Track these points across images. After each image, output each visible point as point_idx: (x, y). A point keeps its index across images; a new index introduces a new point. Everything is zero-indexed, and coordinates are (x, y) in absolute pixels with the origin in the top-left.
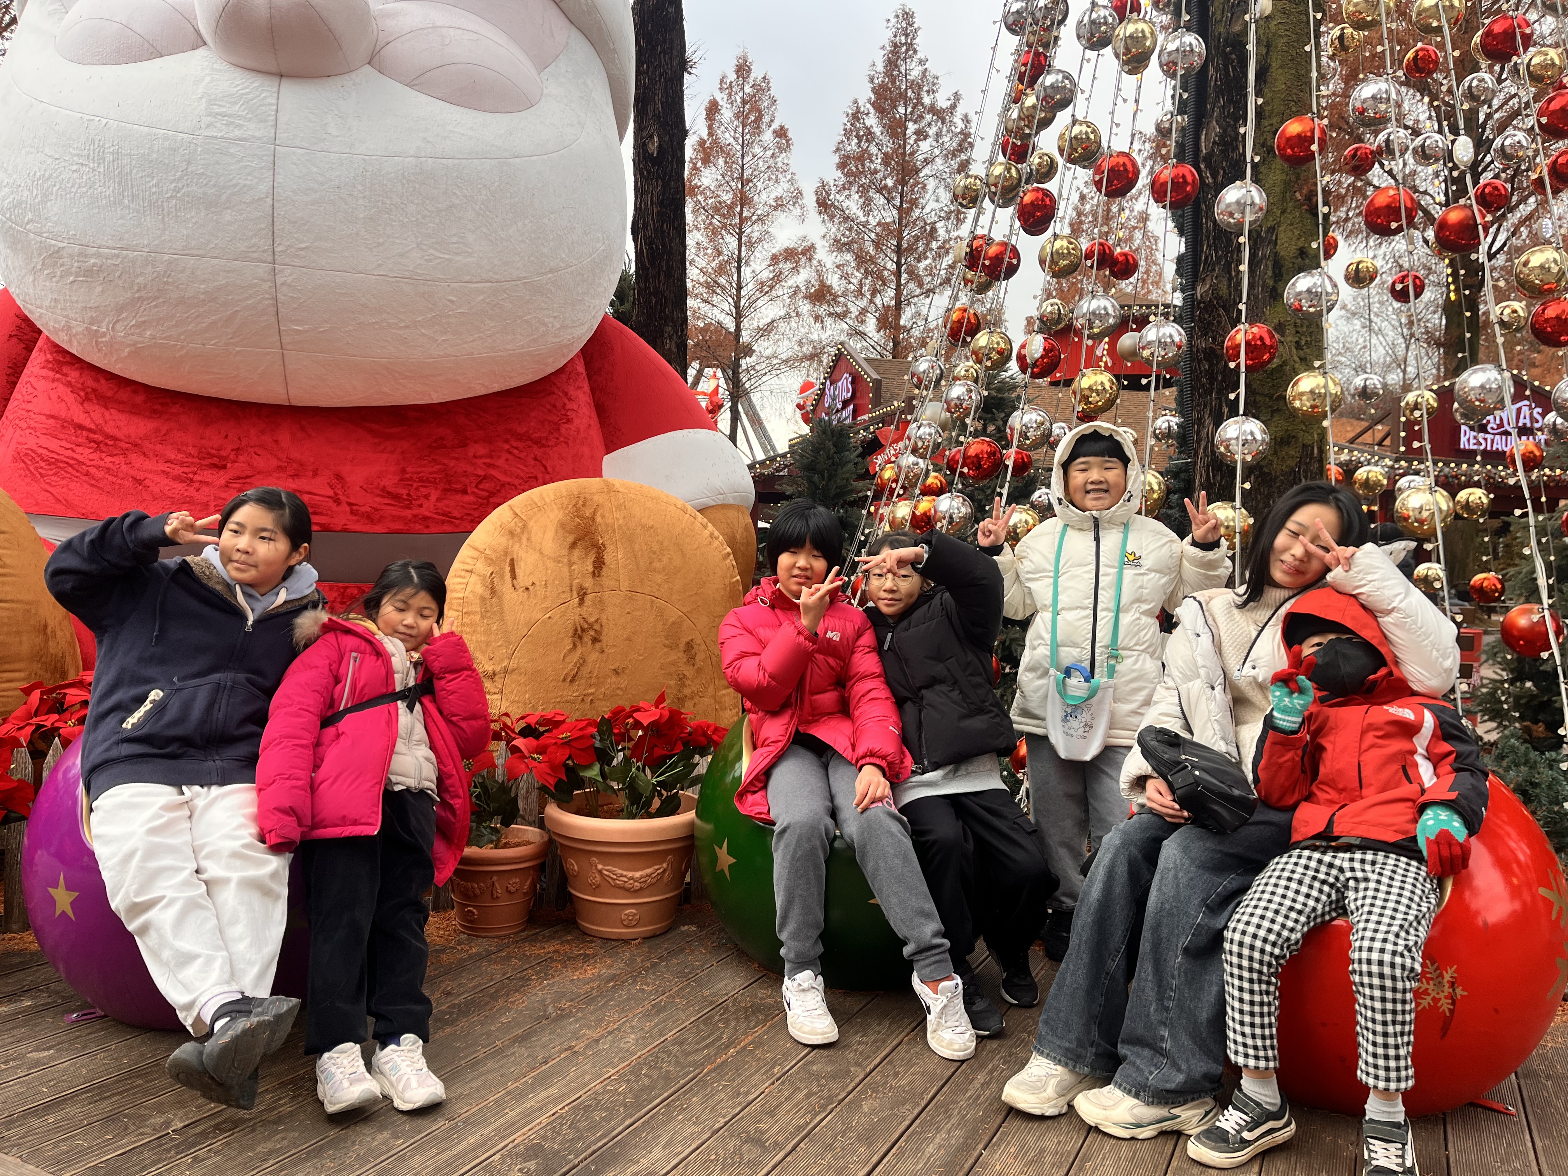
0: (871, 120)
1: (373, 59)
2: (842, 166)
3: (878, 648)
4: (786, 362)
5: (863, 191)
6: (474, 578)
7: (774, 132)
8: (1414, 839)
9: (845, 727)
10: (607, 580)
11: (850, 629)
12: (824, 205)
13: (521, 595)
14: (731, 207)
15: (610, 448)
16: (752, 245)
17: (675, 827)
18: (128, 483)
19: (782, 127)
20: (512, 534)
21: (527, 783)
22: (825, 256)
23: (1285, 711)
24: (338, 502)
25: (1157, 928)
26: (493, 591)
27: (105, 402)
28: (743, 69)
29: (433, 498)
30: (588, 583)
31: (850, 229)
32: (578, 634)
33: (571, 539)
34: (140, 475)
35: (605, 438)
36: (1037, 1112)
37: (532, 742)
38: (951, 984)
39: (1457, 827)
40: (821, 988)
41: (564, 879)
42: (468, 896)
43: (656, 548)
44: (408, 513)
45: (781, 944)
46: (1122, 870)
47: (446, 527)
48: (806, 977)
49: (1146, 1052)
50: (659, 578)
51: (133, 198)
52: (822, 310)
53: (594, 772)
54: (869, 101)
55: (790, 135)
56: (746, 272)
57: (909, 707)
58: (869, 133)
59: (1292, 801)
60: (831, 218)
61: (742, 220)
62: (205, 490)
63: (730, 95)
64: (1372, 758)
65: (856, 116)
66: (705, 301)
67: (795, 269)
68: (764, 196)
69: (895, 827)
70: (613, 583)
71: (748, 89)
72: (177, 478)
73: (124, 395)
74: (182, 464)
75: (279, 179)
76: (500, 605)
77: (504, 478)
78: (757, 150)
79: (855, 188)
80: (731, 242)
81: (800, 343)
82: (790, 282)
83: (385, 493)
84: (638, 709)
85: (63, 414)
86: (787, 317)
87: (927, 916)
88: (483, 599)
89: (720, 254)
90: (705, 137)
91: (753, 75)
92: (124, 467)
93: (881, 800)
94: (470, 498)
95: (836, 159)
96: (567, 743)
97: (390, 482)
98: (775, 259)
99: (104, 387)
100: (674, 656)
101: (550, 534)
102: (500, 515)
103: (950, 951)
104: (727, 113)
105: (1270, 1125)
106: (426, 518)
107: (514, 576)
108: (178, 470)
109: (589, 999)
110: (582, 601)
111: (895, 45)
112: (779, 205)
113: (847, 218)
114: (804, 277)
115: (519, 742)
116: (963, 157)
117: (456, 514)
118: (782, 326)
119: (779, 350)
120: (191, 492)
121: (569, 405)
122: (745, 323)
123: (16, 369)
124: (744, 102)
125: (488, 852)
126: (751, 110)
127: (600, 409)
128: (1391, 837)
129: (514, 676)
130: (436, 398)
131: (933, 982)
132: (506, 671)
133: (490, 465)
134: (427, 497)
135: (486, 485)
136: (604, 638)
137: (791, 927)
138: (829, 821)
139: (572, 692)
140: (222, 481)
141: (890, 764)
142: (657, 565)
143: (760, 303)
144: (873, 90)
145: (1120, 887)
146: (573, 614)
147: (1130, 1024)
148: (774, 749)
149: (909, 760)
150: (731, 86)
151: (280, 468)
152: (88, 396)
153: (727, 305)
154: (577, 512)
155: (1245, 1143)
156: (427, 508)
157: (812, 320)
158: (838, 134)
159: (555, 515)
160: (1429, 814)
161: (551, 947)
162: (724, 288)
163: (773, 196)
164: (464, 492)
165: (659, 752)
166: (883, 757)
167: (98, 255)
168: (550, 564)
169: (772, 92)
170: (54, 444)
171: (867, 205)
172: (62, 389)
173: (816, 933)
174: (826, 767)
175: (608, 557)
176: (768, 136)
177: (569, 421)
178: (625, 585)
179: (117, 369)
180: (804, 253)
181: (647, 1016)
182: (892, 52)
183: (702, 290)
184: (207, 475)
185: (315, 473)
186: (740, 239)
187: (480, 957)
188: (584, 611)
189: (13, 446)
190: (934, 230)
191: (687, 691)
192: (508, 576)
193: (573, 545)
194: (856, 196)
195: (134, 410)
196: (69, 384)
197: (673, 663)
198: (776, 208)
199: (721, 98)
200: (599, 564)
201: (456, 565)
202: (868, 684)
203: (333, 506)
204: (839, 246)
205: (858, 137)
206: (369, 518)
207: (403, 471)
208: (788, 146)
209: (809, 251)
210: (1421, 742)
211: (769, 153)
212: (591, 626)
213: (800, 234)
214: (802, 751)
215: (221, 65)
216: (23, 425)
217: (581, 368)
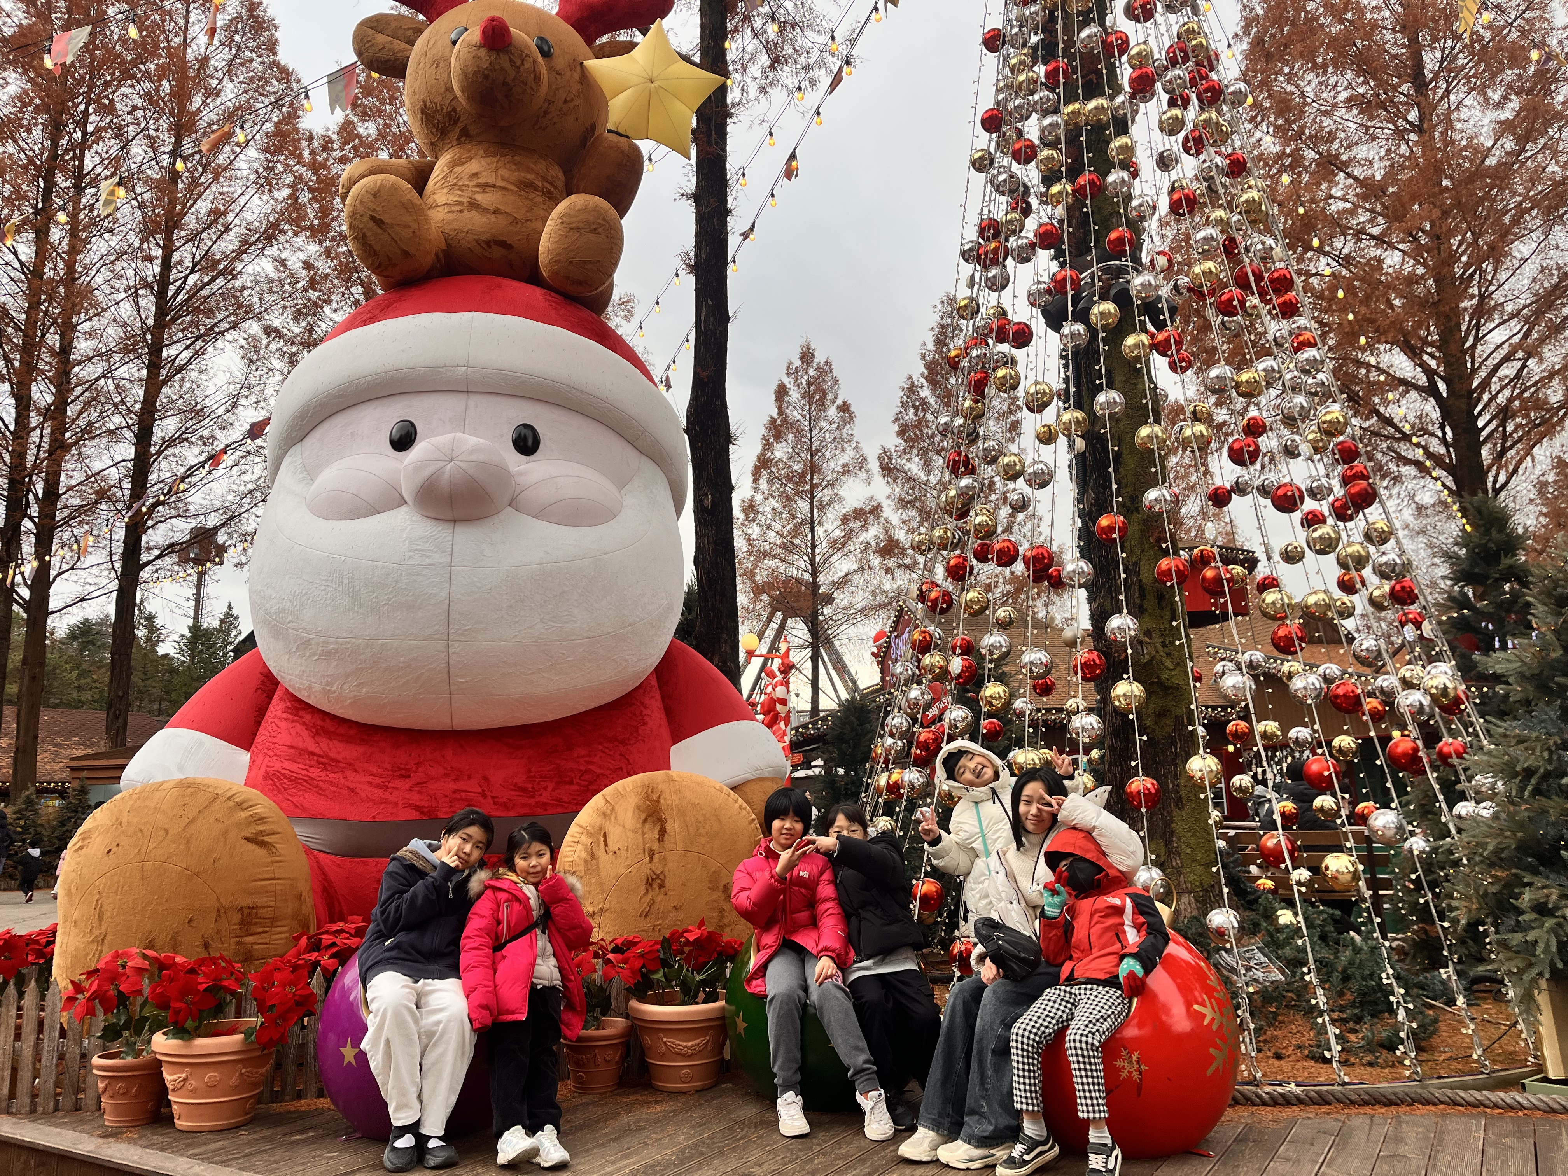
0: (926, 393)
1: (513, 503)
2: (901, 433)
3: (834, 882)
4: (861, 611)
5: (923, 453)
6: (580, 847)
7: (838, 407)
8: (1117, 976)
9: (814, 935)
10: (668, 845)
11: (815, 870)
12: (887, 468)
13: (611, 857)
14: (803, 475)
15: (677, 738)
16: (823, 507)
17: (713, 1010)
18: (345, 792)
19: (845, 403)
20: (604, 814)
21: (617, 985)
22: (892, 514)
23: (1050, 905)
24: (484, 796)
25: (981, 1040)
26: (592, 855)
27: (330, 735)
28: (807, 356)
29: (549, 789)
30: (655, 846)
31: (913, 488)
32: (650, 882)
33: (643, 816)
34: (352, 786)
35: (672, 733)
36: (917, 1159)
37: (619, 956)
38: (876, 1093)
39: (1139, 970)
40: (801, 1103)
41: (643, 1053)
42: (578, 1064)
43: (701, 818)
44: (532, 801)
45: (774, 1075)
46: (959, 1007)
47: (559, 810)
48: (790, 1095)
49: (976, 1117)
50: (703, 840)
51: (361, 605)
52: (891, 563)
53: (659, 975)
54: (923, 375)
55: (852, 409)
56: (819, 532)
57: (853, 919)
58: (924, 402)
59: (1060, 960)
60: (895, 480)
61: (814, 487)
62: (396, 793)
63: (796, 379)
64: (1096, 930)
65: (912, 389)
66: (782, 560)
67: (865, 527)
68: (832, 464)
69: (840, 994)
70: (671, 846)
71: (812, 372)
72: (378, 786)
73: (342, 730)
74: (381, 776)
75: (453, 587)
76: (598, 865)
77: (598, 771)
78: (823, 424)
79: (915, 452)
80: (804, 506)
81: (873, 593)
82: (861, 539)
83: (517, 788)
84: (687, 931)
85: (300, 745)
86: (861, 569)
87: (861, 1050)
88: (586, 861)
89: (794, 517)
90: (775, 415)
91: (816, 360)
92: (342, 781)
93: (831, 977)
94: (575, 787)
95: (896, 428)
96: (642, 956)
97: (520, 779)
98: (845, 520)
99: (328, 725)
100: (715, 896)
101: (630, 813)
102: (597, 802)
103: (876, 1072)
104: (794, 395)
105: (1039, 1149)
106: (545, 804)
107: (606, 845)
108: (378, 781)
109: (657, 1121)
110: (651, 859)
111: (942, 327)
112: (846, 470)
113: (909, 479)
114: (873, 533)
115: (610, 956)
116: (1013, 418)
117: (565, 799)
118: (856, 579)
119: (855, 600)
120: (387, 795)
121: (645, 712)
122: (821, 578)
123: (260, 712)
124: (809, 384)
125: (592, 1032)
126: (815, 391)
127: (669, 712)
128: (1102, 976)
129: (608, 914)
130: (551, 717)
131: (864, 1093)
132: (602, 911)
133: (589, 763)
134: (545, 789)
135: (587, 777)
136: (667, 885)
137: (779, 1063)
138: (801, 993)
139: (647, 924)
140: (407, 786)
141: (838, 955)
142: (702, 831)
143: (834, 559)
144: (925, 366)
145: (959, 1018)
146: (646, 869)
147: (969, 1103)
148: (770, 951)
149: (852, 953)
150: (797, 371)
151: (447, 775)
152: (317, 732)
153: (803, 563)
154: (648, 797)
155: (1026, 1163)
156: (546, 797)
157: (882, 572)
158: (895, 406)
159: (633, 800)
160: (1126, 961)
161: (633, 1098)
162: (800, 548)
163: (840, 463)
164: (571, 783)
165: (702, 960)
166: (833, 951)
167: (336, 643)
168: (630, 834)
169: (835, 374)
170: (294, 767)
171: (927, 466)
172: (299, 728)
173: (795, 1066)
174: (803, 961)
175: (669, 828)
176: (832, 411)
177: (645, 724)
178: (680, 847)
179: (340, 712)
180: (872, 512)
181: (693, 1127)
182: (941, 333)
183: (779, 550)
184: (397, 783)
185: (470, 777)
186: (812, 503)
187: (588, 1104)
188: (653, 866)
189: (263, 769)
190: (992, 483)
191: (726, 921)
192: (602, 844)
193: (645, 821)
194: (917, 459)
195: (349, 740)
196: (304, 724)
197: (715, 901)
198: (843, 474)
199: (788, 382)
200: (663, 833)
201: (568, 838)
202: (828, 905)
203: (481, 799)
204: (903, 503)
205: (914, 406)
206: (505, 806)
207: (529, 771)
208: (851, 418)
209: (876, 510)
210: (1128, 919)
211: (834, 426)
212: (658, 876)
213: (868, 495)
214: (787, 951)
215: (417, 517)
216: (271, 753)
217: (654, 682)
